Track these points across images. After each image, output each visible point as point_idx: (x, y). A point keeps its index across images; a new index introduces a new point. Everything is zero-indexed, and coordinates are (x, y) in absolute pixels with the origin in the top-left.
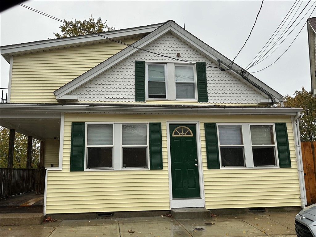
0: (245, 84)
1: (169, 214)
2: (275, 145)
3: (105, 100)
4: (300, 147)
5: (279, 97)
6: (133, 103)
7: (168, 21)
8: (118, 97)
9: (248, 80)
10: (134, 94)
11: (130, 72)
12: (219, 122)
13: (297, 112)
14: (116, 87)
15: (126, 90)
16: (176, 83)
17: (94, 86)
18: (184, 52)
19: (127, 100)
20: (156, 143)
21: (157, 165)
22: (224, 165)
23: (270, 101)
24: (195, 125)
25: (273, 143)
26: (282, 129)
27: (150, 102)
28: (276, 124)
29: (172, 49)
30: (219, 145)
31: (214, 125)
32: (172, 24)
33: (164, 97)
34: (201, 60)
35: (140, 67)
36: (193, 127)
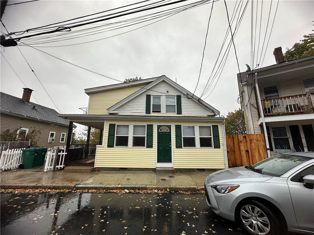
1: (154, 170)
3: (131, 113)
4: (225, 138)
6: (144, 115)
7: (162, 76)
8: (137, 112)
9: (202, 104)
10: (145, 110)
11: (143, 100)
12: (183, 125)
13: (223, 120)
14: (137, 107)
15: (141, 109)
16: (166, 105)
17: (126, 107)
18: (170, 90)
19: (142, 113)
20: (150, 135)
21: (150, 146)
22: (184, 146)
23: (213, 114)
24: (171, 126)
25: (211, 136)
26: (216, 128)
27: (152, 114)
28: (212, 126)
29: (164, 89)
30: (182, 136)
31: (180, 126)
32: (164, 77)
33: (160, 112)
34: (179, 94)
35: (148, 97)
36: (169, 127)
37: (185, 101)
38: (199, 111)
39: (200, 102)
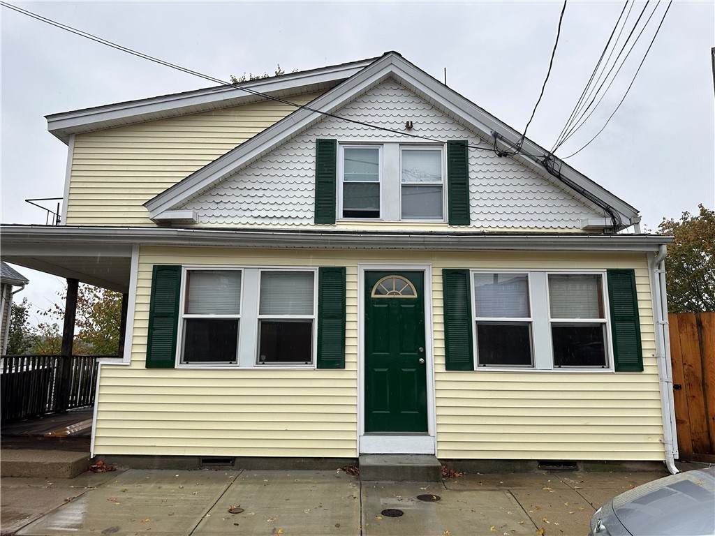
0: (553, 185)
1: (351, 467)
2: (607, 319)
3: (252, 221)
4: (667, 327)
5: (629, 213)
6: (309, 228)
7: (386, 54)
8: (278, 214)
9: (559, 176)
10: (313, 208)
11: (304, 163)
12: (476, 268)
13: (660, 245)
14: (276, 193)
15: (295, 200)
16: (403, 186)
17: (229, 192)
18: (421, 120)
19: (297, 222)
20: (334, 313)
21: (333, 359)
22: (483, 362)
23: (609, 222)
24: (422, 273)
25: (602, 316)
26: (623, 284)
27: (344, 225)
28: (610, 272)
29: (395, 113)
30: (475, 318)
31: (464, 274)
32: (395, 60)
33: (376, 214)
34: (458, 136)
35: (326, 151)
36: (418, 278)
37: (484, 168)
38: (547, 210)
39: (551, 171)
